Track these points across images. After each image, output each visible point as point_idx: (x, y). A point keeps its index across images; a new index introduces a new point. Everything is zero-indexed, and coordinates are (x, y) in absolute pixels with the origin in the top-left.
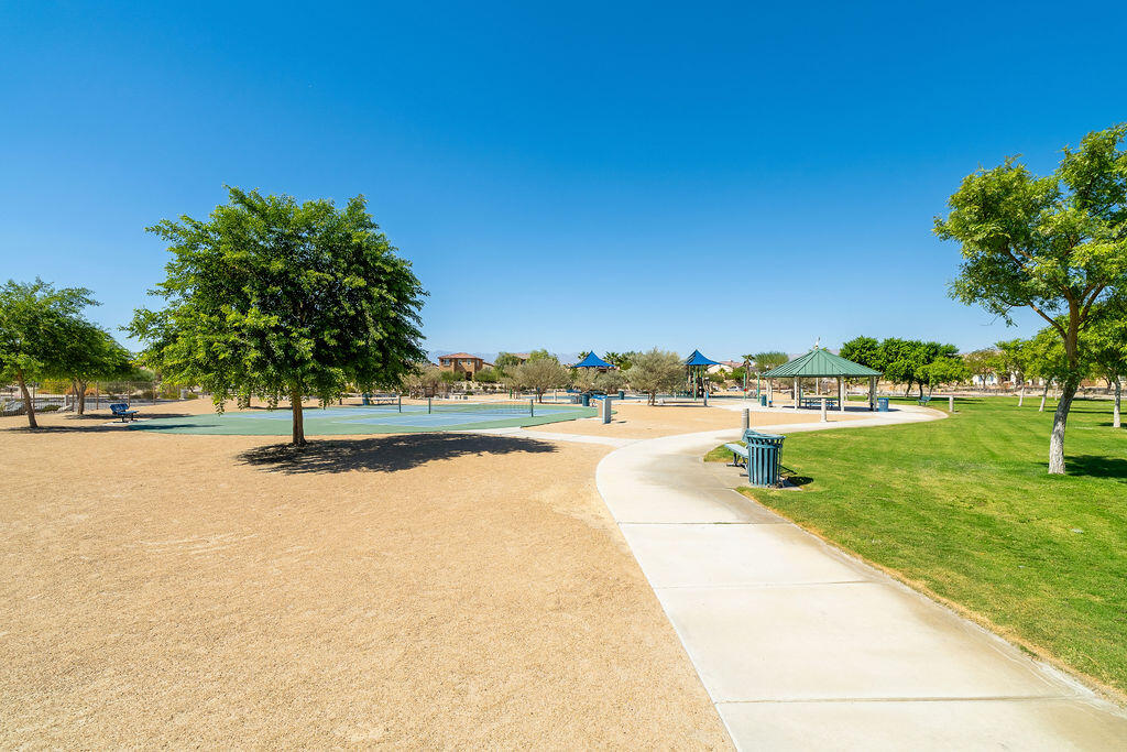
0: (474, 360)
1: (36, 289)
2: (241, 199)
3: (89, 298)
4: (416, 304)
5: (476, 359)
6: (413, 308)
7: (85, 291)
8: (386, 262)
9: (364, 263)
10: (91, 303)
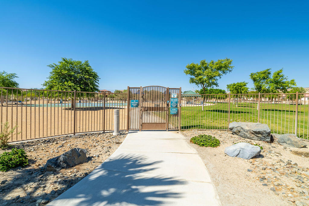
0: (108, 92)
1: (3, 73)
2: (64, 60)
3: (16, 76)
4: (98, 81)
5: (109, 91)
6: (97, 81)
7: (15, 74)
8: (93, 73)
9: (88, 73)
10: (16, 77)
